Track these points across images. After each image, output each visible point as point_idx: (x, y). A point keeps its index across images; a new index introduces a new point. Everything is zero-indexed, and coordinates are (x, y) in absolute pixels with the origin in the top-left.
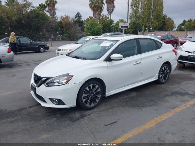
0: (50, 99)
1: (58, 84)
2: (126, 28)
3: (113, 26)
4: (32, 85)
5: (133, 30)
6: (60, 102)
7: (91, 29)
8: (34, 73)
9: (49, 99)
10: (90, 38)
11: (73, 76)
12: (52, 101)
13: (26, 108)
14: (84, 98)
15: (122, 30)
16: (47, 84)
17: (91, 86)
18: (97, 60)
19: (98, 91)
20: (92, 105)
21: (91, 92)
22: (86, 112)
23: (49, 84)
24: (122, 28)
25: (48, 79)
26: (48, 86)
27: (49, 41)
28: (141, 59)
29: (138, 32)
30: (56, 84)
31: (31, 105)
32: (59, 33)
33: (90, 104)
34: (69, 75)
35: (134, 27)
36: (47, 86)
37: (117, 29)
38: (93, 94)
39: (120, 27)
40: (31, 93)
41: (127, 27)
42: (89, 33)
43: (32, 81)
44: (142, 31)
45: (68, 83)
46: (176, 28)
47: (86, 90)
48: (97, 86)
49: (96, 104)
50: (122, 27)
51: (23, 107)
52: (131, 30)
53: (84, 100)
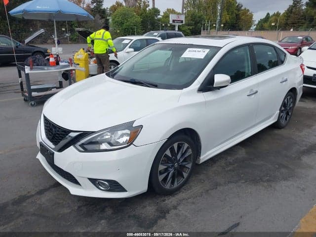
0: (90, 179)
1: (110, 148)
2: (181, 24)
3: (159, 20)
4: (41, 144)
5: (191, 28)
6: (114, 186)
7: (122, 23)
8: (45, 117)
9: (88, 180)
10: (132, 40)
11: (141, 127)
12: (95, 185)
13: (32, 196)
14: (161, 173)
15: (174, 26)
16: (82, 145)
17: (175, 146)
18: (185, 90)
19: (187, 154)
20: (176, 185)
21: (174, 157)
22: (166, 202)
23: (85, 146)
24: (174, 24)
25: (84, 134)
26: (86, 150)
27: (48, 44)
28: (258, 85)
29: (202, 31)
30: (104, 146)
31: (41, 188)
32: (66, 29)
33: (173, 183)
34: (133, 126)
35: (194, 22)
36: (82, 150)
37: (166, 25)
38: (177, 162)
39: (171, 22)
40: (38, 159)
41: (182, 21)
42: (118, 31)
43: (41, 135)
44: (207, 30)
45: (132, 144)
46: (255, 27)
47: (166, 156)
48: (186, 145)
49: (182, 181)
50: (174, 21)
51: (24, 193)
52: (188, 27)
53: (161, 178)
